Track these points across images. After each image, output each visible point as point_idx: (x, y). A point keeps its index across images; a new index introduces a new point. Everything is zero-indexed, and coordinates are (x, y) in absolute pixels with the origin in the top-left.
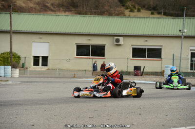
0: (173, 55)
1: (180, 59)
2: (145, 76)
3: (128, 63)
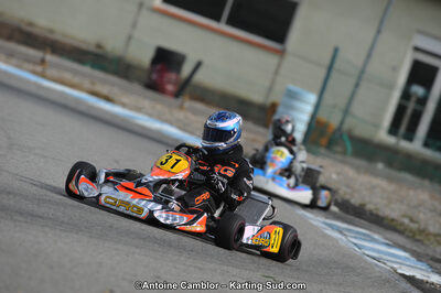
0: (336, 50)
1: (360, 78)
2: (188, 103)
3: (134, 25)
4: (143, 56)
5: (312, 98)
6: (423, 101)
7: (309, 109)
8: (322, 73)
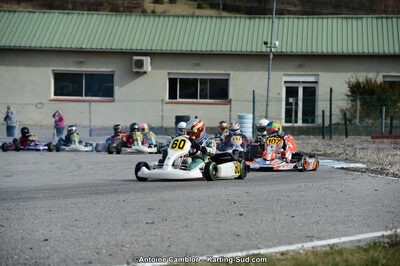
0: (254, 92)
1: (267, 101)
3: (162, 111)
4: (171, 123)
5: (251, 116)
6: (297, 104)
7: (251, 121)
8: (252, 104)
